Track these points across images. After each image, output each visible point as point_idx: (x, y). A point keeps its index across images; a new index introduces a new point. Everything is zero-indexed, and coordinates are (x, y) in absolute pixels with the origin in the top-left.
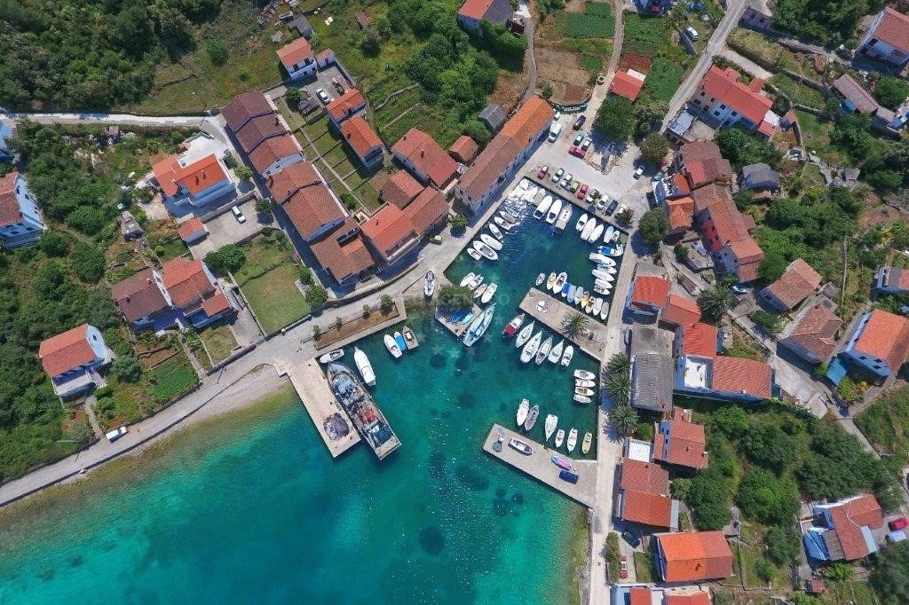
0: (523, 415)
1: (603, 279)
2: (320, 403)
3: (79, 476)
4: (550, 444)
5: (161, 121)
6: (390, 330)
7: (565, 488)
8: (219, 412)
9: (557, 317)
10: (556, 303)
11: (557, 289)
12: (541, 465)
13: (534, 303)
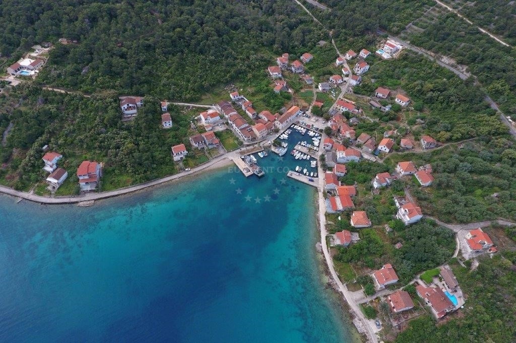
0: (297, 168)
1: (316, 143)
2: (242, 166)
3: (177, 180)
4: (305, 175)
5: (202, 106)
6: (260, 152)
7: (311, 183)
8: (214, 168)
9: (305, 150)
10: (304, 148)
11: (304, 145)
12: (304, 179)
13: (298, 147)
